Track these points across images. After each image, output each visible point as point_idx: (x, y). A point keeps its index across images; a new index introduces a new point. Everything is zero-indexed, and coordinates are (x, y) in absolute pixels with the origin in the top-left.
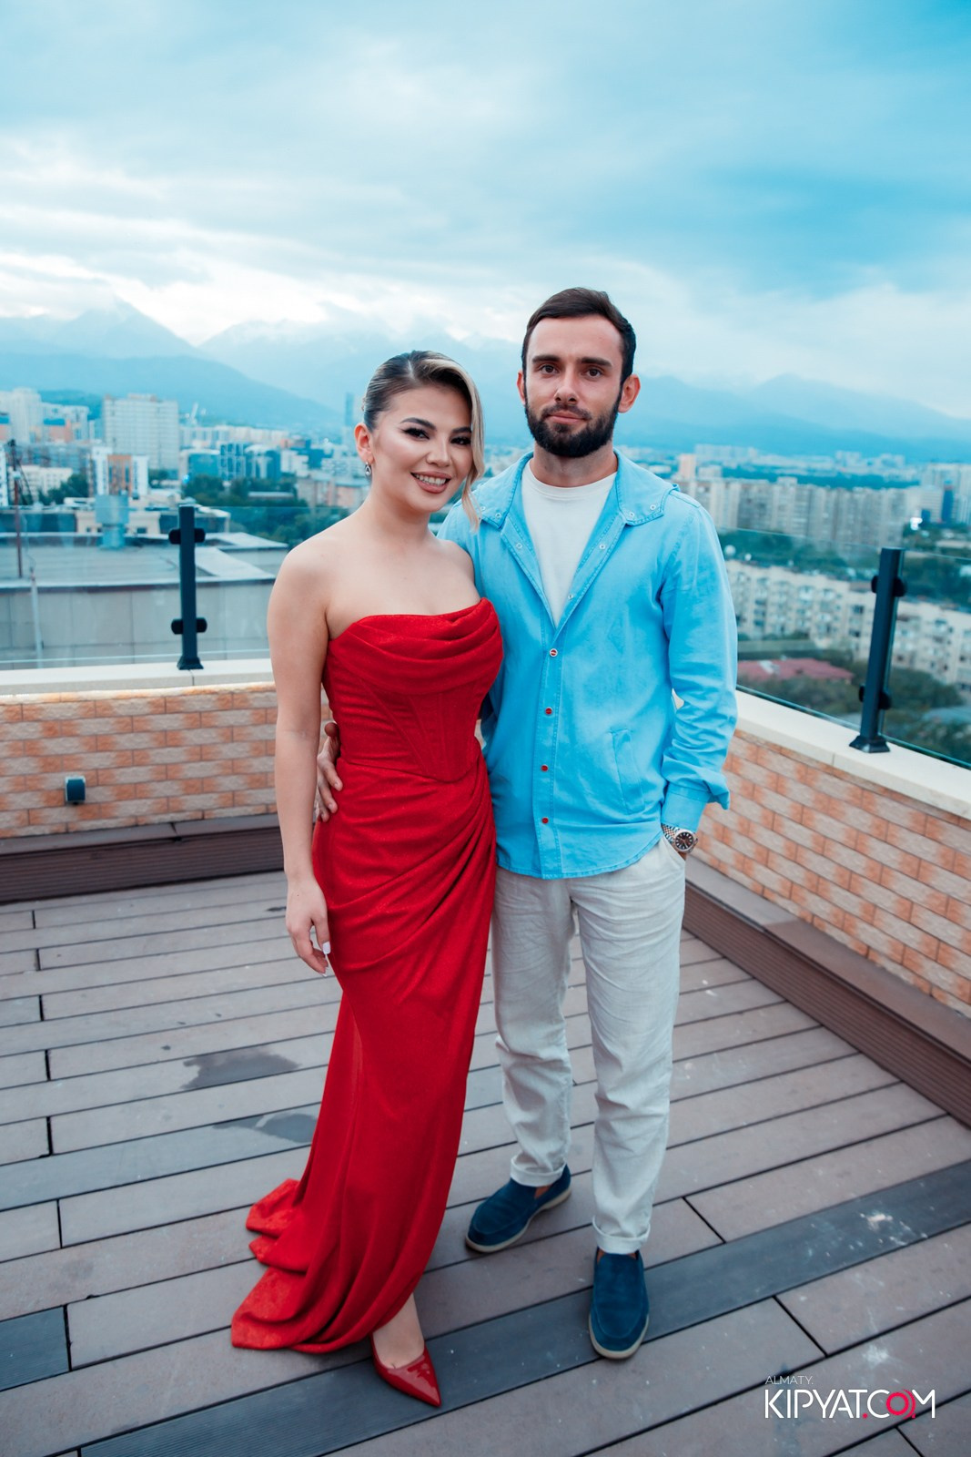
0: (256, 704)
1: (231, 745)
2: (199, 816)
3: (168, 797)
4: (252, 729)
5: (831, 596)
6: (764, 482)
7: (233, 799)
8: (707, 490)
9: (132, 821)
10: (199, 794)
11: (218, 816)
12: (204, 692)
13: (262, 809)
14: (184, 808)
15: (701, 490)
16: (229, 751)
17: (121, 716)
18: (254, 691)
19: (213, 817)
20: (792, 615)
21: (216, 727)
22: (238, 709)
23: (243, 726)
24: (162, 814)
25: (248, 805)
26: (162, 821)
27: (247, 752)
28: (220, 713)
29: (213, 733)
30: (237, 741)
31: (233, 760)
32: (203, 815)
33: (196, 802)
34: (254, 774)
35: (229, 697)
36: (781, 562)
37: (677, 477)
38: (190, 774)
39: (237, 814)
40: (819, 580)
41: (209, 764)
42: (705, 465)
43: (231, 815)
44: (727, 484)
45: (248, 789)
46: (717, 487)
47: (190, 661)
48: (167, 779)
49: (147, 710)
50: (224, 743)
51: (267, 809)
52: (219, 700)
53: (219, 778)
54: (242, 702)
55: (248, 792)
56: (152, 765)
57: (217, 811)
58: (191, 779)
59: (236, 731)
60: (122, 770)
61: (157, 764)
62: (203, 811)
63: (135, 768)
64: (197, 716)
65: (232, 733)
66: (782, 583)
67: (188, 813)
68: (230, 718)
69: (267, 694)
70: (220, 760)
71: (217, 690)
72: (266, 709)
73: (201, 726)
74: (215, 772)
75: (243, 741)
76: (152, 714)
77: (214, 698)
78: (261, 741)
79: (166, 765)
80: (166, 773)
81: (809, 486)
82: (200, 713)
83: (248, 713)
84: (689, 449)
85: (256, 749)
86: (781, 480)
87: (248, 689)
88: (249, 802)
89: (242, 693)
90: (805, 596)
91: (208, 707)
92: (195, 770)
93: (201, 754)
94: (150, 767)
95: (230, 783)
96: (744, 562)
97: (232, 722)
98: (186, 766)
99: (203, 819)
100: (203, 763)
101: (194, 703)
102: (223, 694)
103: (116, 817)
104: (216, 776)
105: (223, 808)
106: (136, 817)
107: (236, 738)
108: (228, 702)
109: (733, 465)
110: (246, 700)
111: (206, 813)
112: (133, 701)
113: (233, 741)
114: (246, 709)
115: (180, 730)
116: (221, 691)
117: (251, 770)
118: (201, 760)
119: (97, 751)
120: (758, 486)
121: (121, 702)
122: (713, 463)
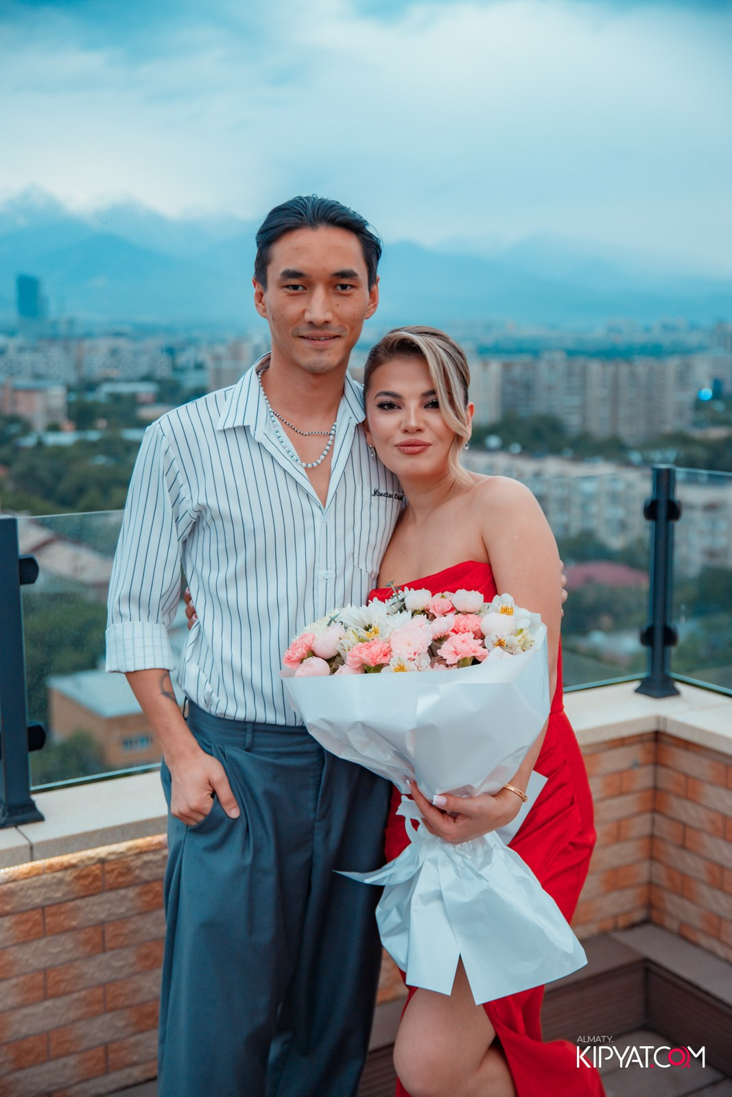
0: (146, 875)
4: (139, 922)
5: (620, 486)
6: (526, 358)
16: (96, 970)
18: (141, 852)
20: (576, 511)
21: (74, 929)
22: (114, 888)
23: (123, 920)
27: (132, 965)
28: (78, 902)
29: (67, 942)
30: (112, 949)
31: (103, 985)
34: (143, 1004)
35: (96, 869)
36: (556, 451)
40: (603, 469)
50: (89, 957)
52: (78, 878)
53: (82, 1023)
54: (121, 874)
59: (110, 931)
65: (103, 933)
66: (560, 476)
68: (99, 908)
70: (78, 991)
71: (74, 861)
74: (72, 1015)
75: (122, 947)
81: (580, 361)
83: (131, 893)
85: (146, 957)
87: (130, 849)
90: (589, 487)
95: (98, 1030)
96: (513, 455)
102: (87, 866)
107: (108, 945)
108: (96, 878)
110: (129, 870)
113: (104, 951)
114: (127, 886)
116: (82, 861)
117: (139, 998)
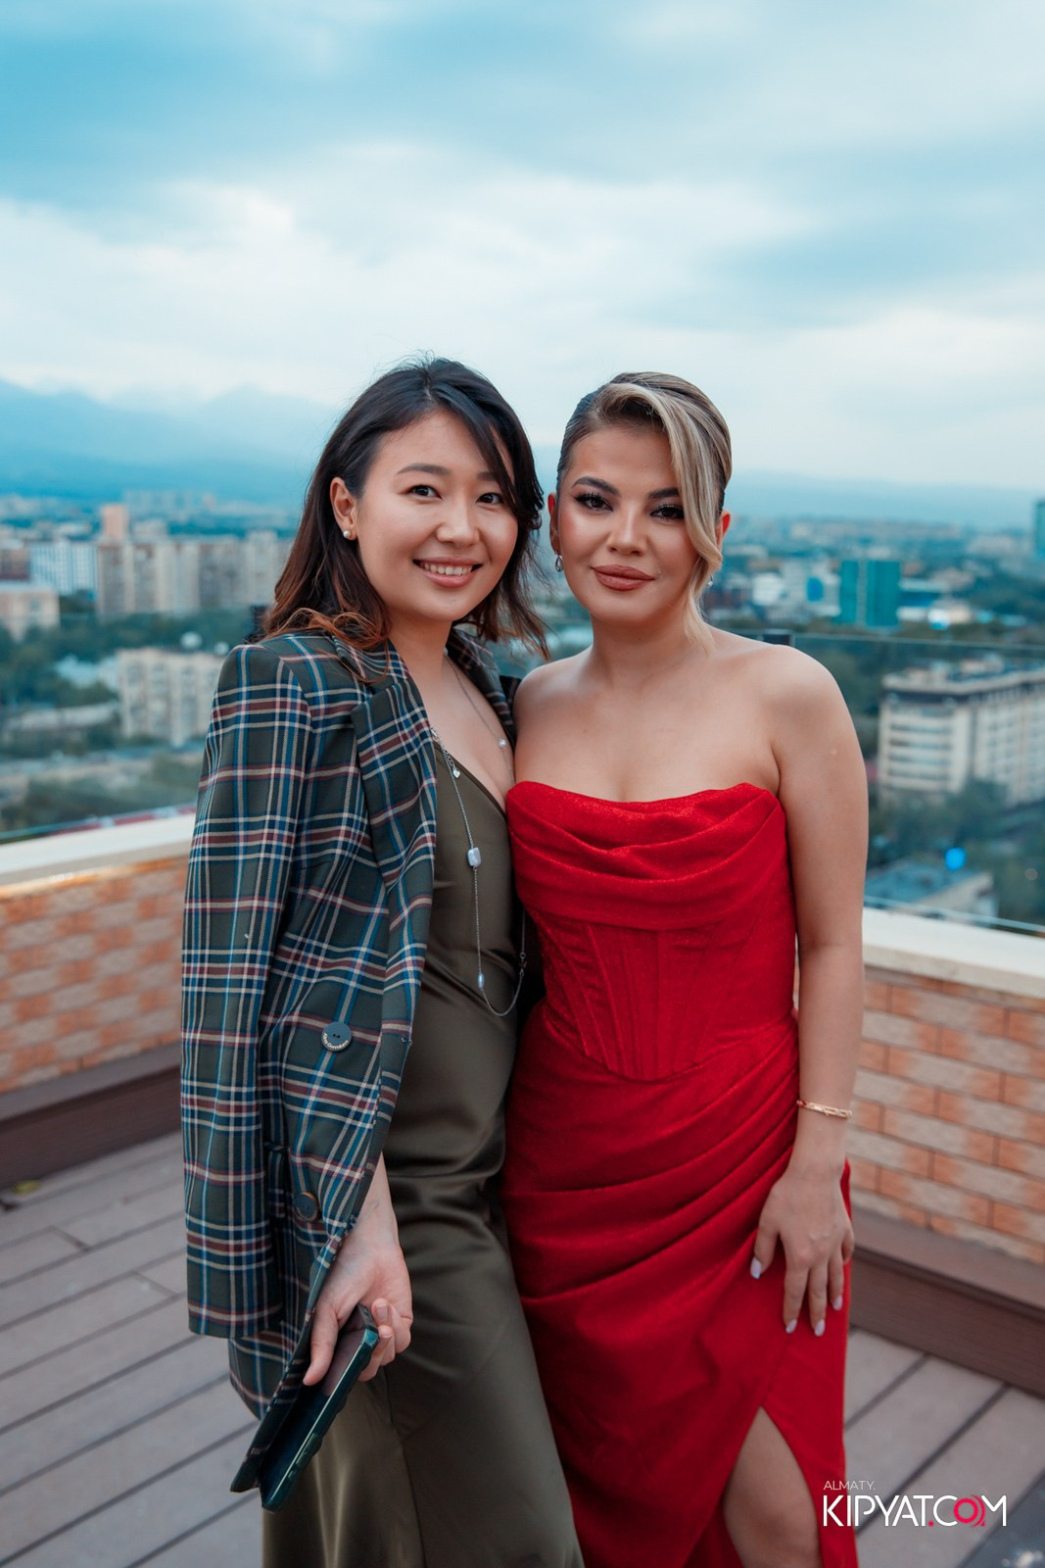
6: (229, 540)
8: (150, 554)
15: (142, 555)
37: (103, 538)
42: (141, 519)
44: (179, 547)
46: (164, 551)
84: (114, 497)
86: (253, 536)
109: (182, 516)
120: (222, 545)
122: (152, 515)
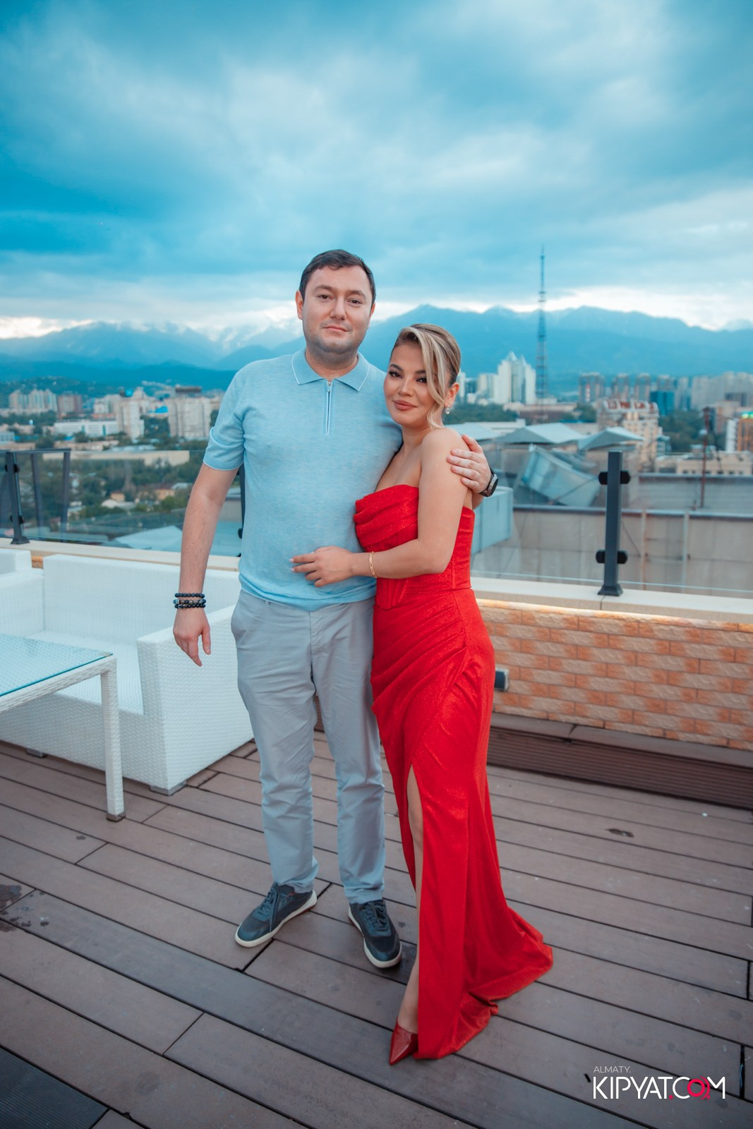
1: (634, 668)
2: (601, 724)
3: (575, 703)
7: (632, 717)
9: (544, 715)
10: (602, 705)
11: (618, 729)
12: (613, 617)
13: (660, 733)
14: (588, 714)
17: (540, 626)
19: (613, 728)
24: (569, 715)
25: (646, 726)
26: (569, 721)
32: (604, 725)
33: (598, 712)
38: (595, 687)
39: (635, 732)
41: (612, 681)
43: (629, 731)
45: (647, 711)
47: (610, 588)
48: (575, 687)
49: (562, 625)
51: (665, 734)
55: (647, 714)
56: (564, 672)
57: (617, 724)
58: (595, 691)
60: (540, 671)
61: (568, 672)
62: (604, 722)
63: (549, 672)
64: (605, 637)
67: (591, 720)
69: (672, 627)
72: (670, 641)
73: (609, 646)
76: (566, 629)
77: (621, 623)
78: (662, 669)
79: (576, 674)
80: (576, 681)
82: (608, 635)
88: (647, 723)
89: (648, 623)
91: (615, 631)
92: (598, 684)
93: (607, 671)
94: (563, 674)
97: (636, 648)
98: (591, 679)
99: (604, 728)
100: (607, 680)
101: (603, 625)
103: (531, 709)
104: (618, 693)
105: (622, 722)
106: (547, 712)
111: (607, 723)
112: (552, 615)
115: (589, 647)
118: (607, 676)
119: (522, 652)
121: (542, 615)
